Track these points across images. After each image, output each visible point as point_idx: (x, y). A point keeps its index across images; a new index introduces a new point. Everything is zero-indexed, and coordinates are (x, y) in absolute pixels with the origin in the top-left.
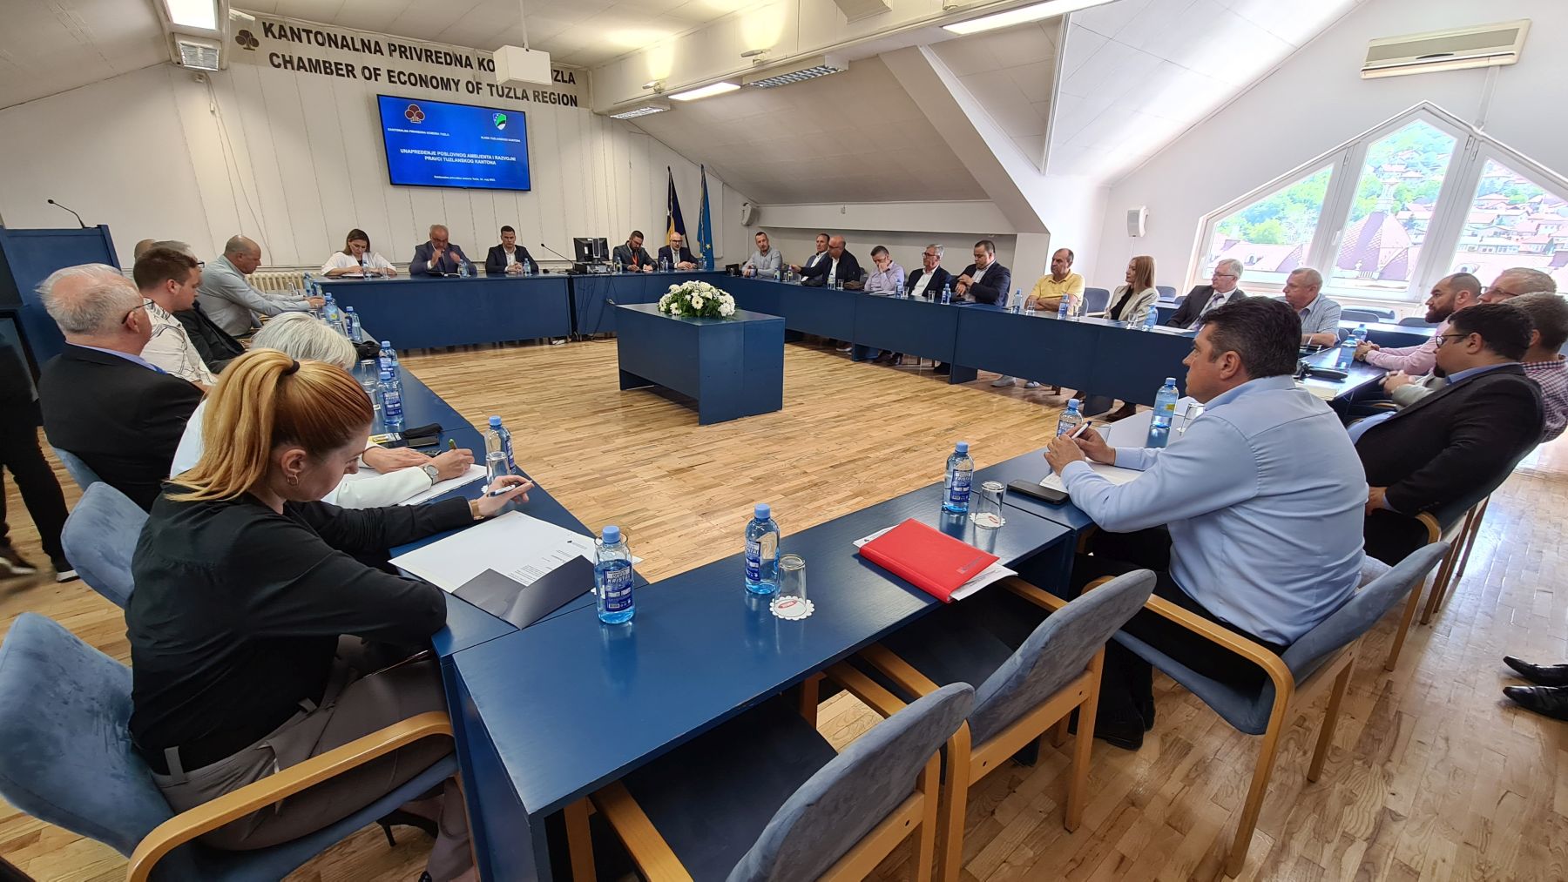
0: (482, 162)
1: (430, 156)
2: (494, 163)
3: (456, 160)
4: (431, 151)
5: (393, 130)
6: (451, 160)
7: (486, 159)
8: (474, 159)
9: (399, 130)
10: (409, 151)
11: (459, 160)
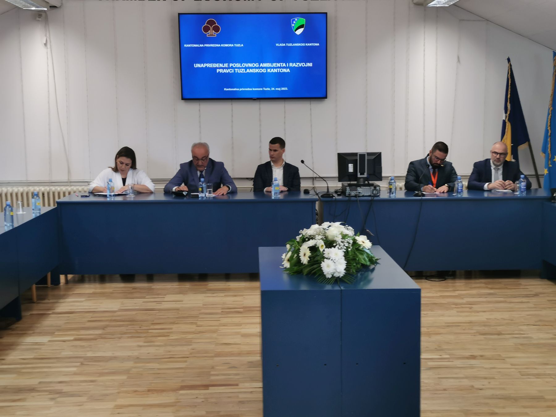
0: (275, 71)
1: (222, 68)
2: (288, 70)
3: (248, 71)
4: (223, 63)
5: (189, 46)
6: (242, 71)
7: (280, 68)
8: (267, 68)
9: (195, 46)
10: (202, 66)
11: (251, 71)
